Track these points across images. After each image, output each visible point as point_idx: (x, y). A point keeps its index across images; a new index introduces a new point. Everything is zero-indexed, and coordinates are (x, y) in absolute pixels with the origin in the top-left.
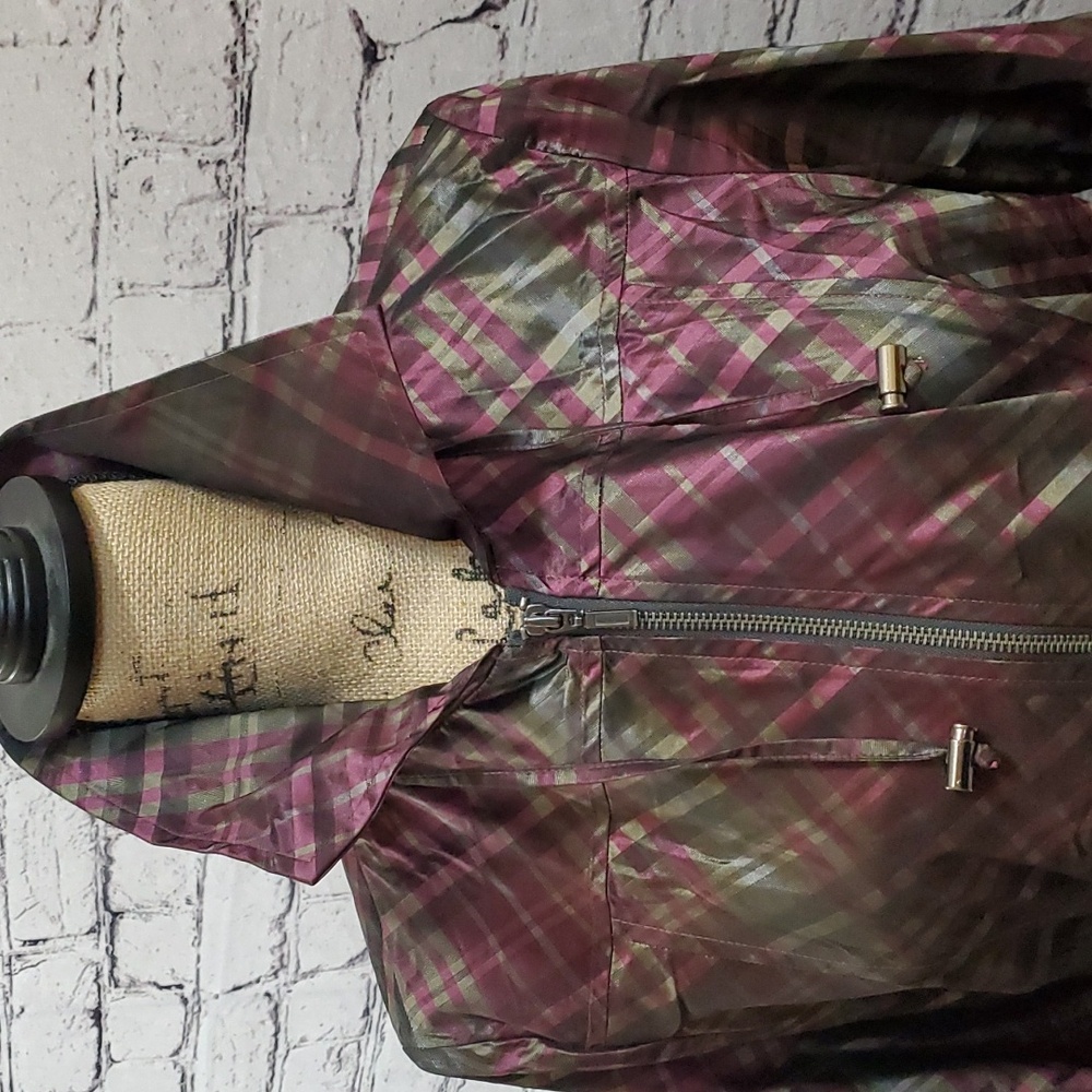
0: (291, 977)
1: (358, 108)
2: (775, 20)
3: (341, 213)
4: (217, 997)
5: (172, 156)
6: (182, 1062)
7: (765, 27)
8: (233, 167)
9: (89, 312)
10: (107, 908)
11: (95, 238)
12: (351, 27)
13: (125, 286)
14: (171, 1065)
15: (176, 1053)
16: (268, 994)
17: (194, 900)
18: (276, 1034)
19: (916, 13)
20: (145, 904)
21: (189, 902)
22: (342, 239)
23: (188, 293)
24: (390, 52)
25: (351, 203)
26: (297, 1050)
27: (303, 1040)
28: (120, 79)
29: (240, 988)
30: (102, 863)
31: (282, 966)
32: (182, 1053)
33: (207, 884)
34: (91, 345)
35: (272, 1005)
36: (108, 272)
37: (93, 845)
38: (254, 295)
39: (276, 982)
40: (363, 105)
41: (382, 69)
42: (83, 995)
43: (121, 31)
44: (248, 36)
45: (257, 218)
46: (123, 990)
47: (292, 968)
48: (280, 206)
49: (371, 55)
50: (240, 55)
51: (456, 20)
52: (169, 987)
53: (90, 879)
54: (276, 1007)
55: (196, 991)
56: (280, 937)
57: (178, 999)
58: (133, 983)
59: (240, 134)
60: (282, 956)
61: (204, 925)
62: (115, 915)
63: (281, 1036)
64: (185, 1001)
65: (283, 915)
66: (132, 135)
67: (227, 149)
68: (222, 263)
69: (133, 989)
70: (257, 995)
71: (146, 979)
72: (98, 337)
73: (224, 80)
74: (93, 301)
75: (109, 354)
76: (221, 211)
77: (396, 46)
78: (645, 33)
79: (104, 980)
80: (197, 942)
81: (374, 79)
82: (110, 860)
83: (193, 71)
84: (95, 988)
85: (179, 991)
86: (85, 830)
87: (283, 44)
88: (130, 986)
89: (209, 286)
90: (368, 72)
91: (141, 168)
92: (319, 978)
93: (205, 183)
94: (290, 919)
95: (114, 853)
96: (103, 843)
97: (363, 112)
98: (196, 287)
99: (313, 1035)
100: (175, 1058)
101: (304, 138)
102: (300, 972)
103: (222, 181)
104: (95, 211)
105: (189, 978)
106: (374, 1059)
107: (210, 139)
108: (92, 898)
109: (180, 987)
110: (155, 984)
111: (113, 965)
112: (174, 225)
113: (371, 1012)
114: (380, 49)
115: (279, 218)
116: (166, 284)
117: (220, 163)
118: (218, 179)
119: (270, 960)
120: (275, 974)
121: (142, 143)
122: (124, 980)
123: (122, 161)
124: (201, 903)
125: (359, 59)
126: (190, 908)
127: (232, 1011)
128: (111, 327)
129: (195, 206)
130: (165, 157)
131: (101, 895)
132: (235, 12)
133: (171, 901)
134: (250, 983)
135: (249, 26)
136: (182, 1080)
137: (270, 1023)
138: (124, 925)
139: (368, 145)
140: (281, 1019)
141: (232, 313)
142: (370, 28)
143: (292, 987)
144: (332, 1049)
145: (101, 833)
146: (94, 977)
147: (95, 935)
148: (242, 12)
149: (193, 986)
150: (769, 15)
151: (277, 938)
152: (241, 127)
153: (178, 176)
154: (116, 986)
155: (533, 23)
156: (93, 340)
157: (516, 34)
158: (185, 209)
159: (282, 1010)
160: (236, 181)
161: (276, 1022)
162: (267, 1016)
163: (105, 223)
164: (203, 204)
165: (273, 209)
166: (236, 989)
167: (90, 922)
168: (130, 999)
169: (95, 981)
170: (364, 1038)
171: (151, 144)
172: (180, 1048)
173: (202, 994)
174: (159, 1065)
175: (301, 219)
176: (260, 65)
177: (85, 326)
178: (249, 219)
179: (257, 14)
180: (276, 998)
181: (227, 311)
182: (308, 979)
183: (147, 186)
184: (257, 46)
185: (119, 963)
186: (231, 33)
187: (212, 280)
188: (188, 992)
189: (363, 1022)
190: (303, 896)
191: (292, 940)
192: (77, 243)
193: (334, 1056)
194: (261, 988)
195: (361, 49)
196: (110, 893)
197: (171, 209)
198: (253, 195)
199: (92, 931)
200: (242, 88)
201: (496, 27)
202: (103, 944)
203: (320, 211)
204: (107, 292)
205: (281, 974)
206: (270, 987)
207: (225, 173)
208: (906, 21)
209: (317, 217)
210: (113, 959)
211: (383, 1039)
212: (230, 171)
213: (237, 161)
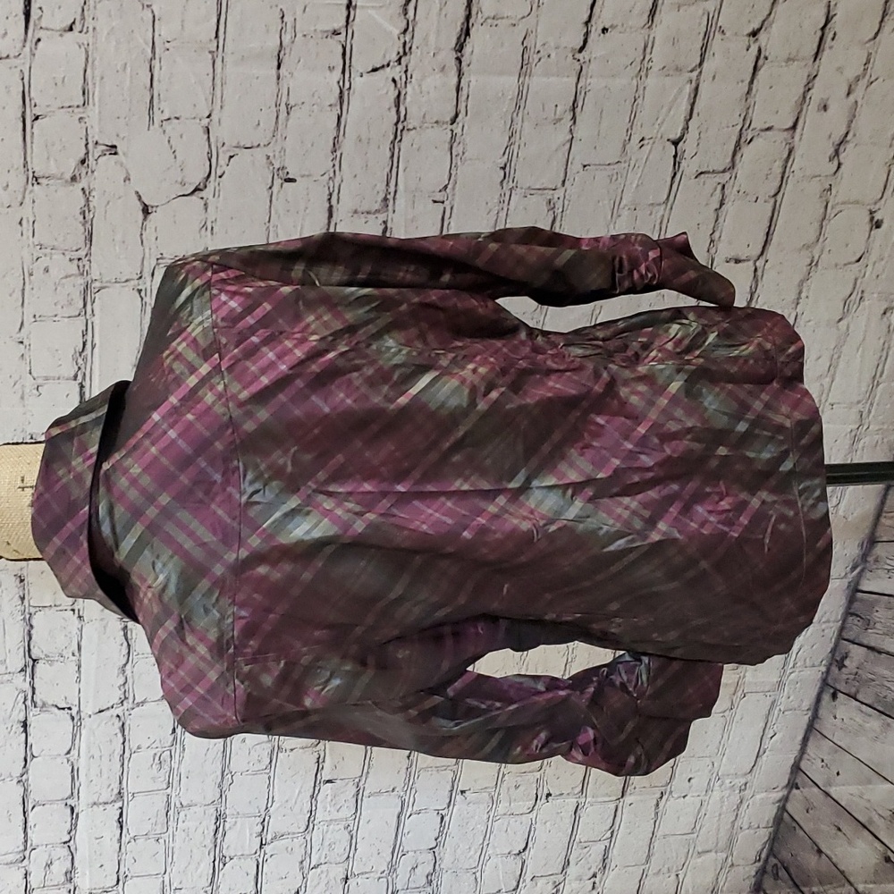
0: (130, 706)
1: (142, 234)
2: (331, 195)
3: (136, 282)
4: (90, 716)
5: (57, 256)
6: (72, 759)
7: (326, 197)
8: (85, 261)
9: (20, 329)
10: (30, 657)
11: (23, 294)
12: (136, 198)
13: (37, 317)
14: (66, 760)
15: (68, 753)
16: (118, 716)
17: (77, 654)
18: (124, 743)
19: (396, 192)
20: (50, 655)
21: (73, 655)
22: (138, 295)
23: (66, 320)
24: (154, 209)
25: (141, 277)
26: (136, 754)
27: (139, 748)
28: (34, 222)
29: (103, 711)
30: (28, 628)
31: (126, 698)
32: (72, 752)
33: (83, 644)
34: (21, 345)
35: (121, 723)
36: (29, 311)
37: (22, 617)
38: (96, 320)
39: (122, 708)
40: (143, 232)
41: (151, 217)
42: (17, 711)
43: (34, 202)
44: (90, 203)
45: (97, 284)
46: (39, 709)
47: (131, 700)
48: (107, 279)
49: (146, 211)
50: (87, 212)
51: (184, 195)
52: (63, 709)
53: (21, 639)
54: (123, 724)
55: (79, 712)
56: (124, 679)
57: (69, 717)
58: (44, 705)
59: (88, 246)
60: (125, 691)
61: (82, 669)
62: (34, 661)
63: (126, 743)
64: (73, 718)
65: (125, 665)
66: (39, 247)
67: (82, 253)
68: (82, 306)
69: (44, 709)
70: (112, 716)
71: (50, 703)
72: (25, 341)
73: (80, 222)
74: (22, 323)
75: (29, 349)
76: (80, 281)
77: (157, 206)
78: (271, 201)
79: (29, 702)
80: (79, 680)
81: (148, 221)
82: (32, 626)
83: (66, 218)
84: (24, 706)
85: (69, 711)
86: (19, 607)
87: (106, 206)
88: (42, 707)
89: (76, 317)
90: (145, 219)
91: (44, 262)
92: (146, 706)
93: (73, 268)
94: (128, 667)
95: (34, 622)
96: (28, 616)
97: (144, 236)
98: (69, 317)
99: (144, 746)
100: (68, 756)
101: (117, 248)
102: (136, 702)
103: (81, 268)
104: (22, 282)
105: (74, 703)
106: (180, 762)
107: (74, 248)
108: (22, 650)
109: (70, 709)
110: (56, 706)
111: (34, 693)
112: (59, 288)
113: (177, 730)
114: (150, 208)
115: (108, 284)
116: (56, 316)
117: (79, 259)
118: (78, 267)
119: (119, 694)
120: (122, 702)
121: (43, 250)
122: (39, 704)
123: (35, 259)
124: (80, 655)
125: (141, 213)
126: (74, 658)
127: (99, 725)
128: (31, 336)
129: (68, 279)
130: (54, 257)
131: (27, 648)
132: (84, 193)
133: (64, 653)
134: (108, 708)
135: (91, 198)
136: (72, 771)
137: (120, 735)
138: (39, 666)
139: (147, 251)
140: (126, 733)
141: (87, 330)
142: (144, 199)
143: (132, 712)
144: (155, 754)
145: (27, 610)
146: (23, 700)
147: (24, 673)
148: (87, 193)
149: (77, 709)
150: (328, 192)
151: (122, 681)
152: (88, 242)
153: (61, 266)
154: (35, 707)
155: (219, 196)
156: (22, 342)
157: (211, 201)
158: (64, 281)
159: (126, 727)
160: (87, 267)
161: (123, 735)
162: (118, 731)
163: (27, 287)
164: (72, 278)
165: (104, 280)
166: (100, 712)
167: (21, 665)
168: (42, 715)
169: (24, 703)
170: (173, 748)
171: (48, 251)
172: (70, 749)
173: (82, 714)
174: (59, 760)
175: (118, 285)
176: (96, 215)
177: (18, 335)
178: (93, 286)
179: (93, 194)
180: (123, 719)
181: (85, 328)
182: (140, 707)
183: (46, 270)
184: (94, 207)
185: (37, 692)
186: (83, 202)
187: (77, 314)
188: (74, 712)
189: (171, 738)
190: (135, 654)
191: (130, 681)
192: (15, 295)
193: (157, 758)
194: (114, 712)
195: (141, 208)
196: (32, 647)
197: (57, 281)
198: (95, 274)
199: (22, 670)
200: (88, 226)
201: (202, 198)
202: (28, 679)
203: (127, 281)
204: (28, 319)
205: (125, 703)
206: (119, 711)
207: (82, 263)
208: (392, 194)
209: (125, 284)
210: (33, 689)
211: (184, 750)
212: (84, 263)
213: (87, 258)
